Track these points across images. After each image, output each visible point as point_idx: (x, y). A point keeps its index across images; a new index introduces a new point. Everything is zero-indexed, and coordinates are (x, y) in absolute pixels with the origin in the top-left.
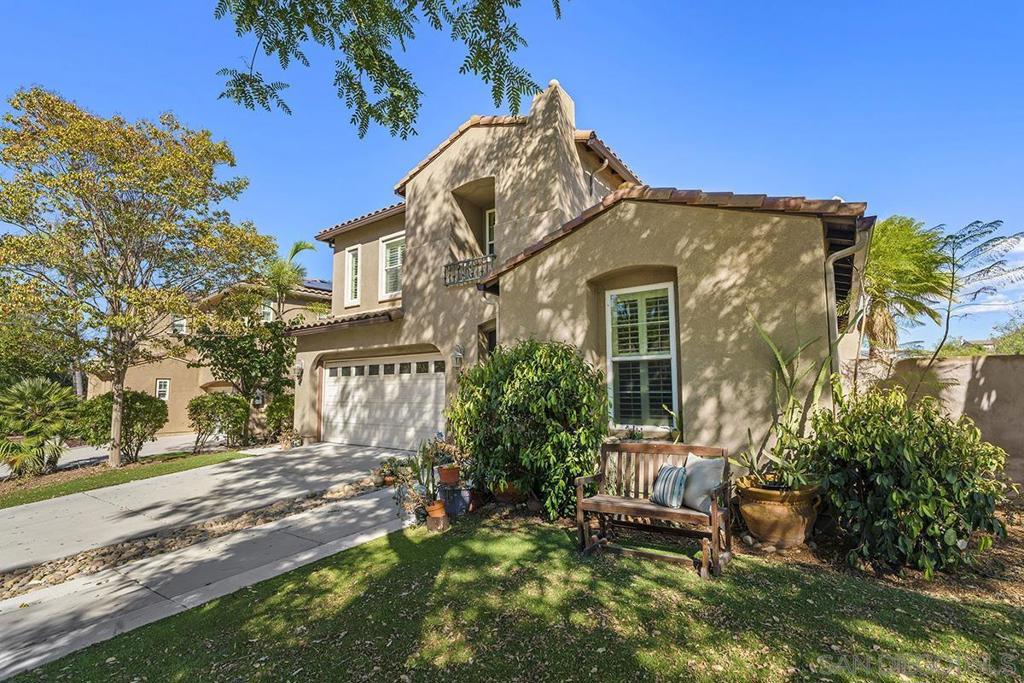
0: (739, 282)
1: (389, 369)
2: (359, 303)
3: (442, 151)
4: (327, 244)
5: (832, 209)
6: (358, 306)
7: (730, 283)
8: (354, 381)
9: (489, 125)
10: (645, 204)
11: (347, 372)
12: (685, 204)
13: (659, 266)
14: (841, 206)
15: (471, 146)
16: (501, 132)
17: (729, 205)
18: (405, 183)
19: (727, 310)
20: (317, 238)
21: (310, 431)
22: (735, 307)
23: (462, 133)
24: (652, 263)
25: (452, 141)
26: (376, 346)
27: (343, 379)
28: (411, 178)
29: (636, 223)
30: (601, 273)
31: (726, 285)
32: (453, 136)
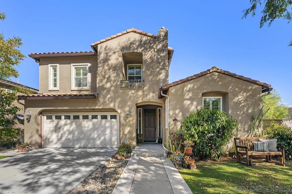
0: (244, 99)
1: (86, 117)
2: (59, 90)
3: (118, 37)
4: (34, 60)
5: (265, 85)
6: (58, 91)
7: (242, 99)
8: (63, 122)
9: (141, 34)
10: (221, 74)
11: (59, 118)
12: (232, 76)
13: (224, 92)
14: (267, 85)
15: (132, 40)
16: (144, 38)
17: (244, 79)
18: (98, 44)
19: (241, 106)
20: (30, 56)
21: (37, 143)
22: (242, 105)
23: (128, 33)
24: (222, 91)
25: (123, 34)
26: (82, 108)
27: (56, 121)
28: (101, 43)
29: (218, 79)
30: (206, 91)
31: (240, 100)
32: (123, 32)
